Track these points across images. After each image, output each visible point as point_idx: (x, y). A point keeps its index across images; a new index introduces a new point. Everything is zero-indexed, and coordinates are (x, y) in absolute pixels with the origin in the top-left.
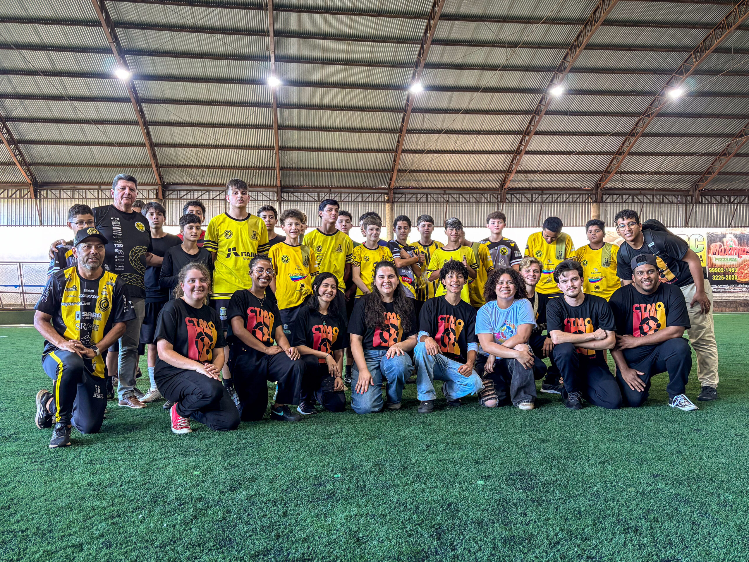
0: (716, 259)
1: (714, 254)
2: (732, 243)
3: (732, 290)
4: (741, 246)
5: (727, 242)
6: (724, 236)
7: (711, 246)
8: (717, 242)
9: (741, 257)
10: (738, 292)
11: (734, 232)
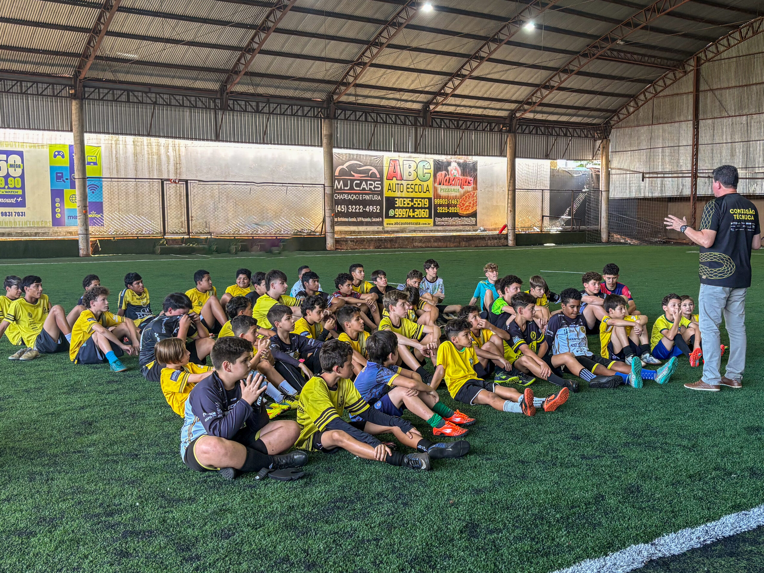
0: (441, 189)
1: (440, 184)
2: (455, 172)
3: (454, 223)
4: (464, 175)
5: (452, 170)
6: (449, 164)
7: (437, 175)
8: (442, 171)
9: (463, 188)
10: (459, 225)
11: (457, 160)
